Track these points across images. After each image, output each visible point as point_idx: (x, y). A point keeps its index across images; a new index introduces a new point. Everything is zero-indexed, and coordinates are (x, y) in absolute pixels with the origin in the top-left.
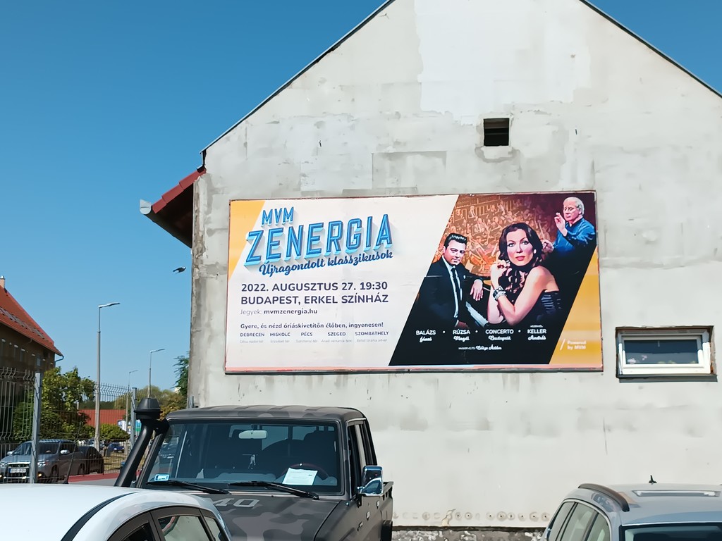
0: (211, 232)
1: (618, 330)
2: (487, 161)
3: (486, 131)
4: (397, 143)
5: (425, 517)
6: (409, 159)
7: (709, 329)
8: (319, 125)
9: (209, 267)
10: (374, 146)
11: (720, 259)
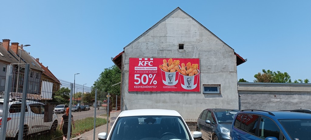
0: (125, 64)
1: (203, 85)
2: (179, 52)
3: (179, 46)
4: (162, 48)
6: (165, 51)
7: (220, 85)
8: (147, 44)
9: (125, 71)
10: (158, 48)
11: (223, 72)
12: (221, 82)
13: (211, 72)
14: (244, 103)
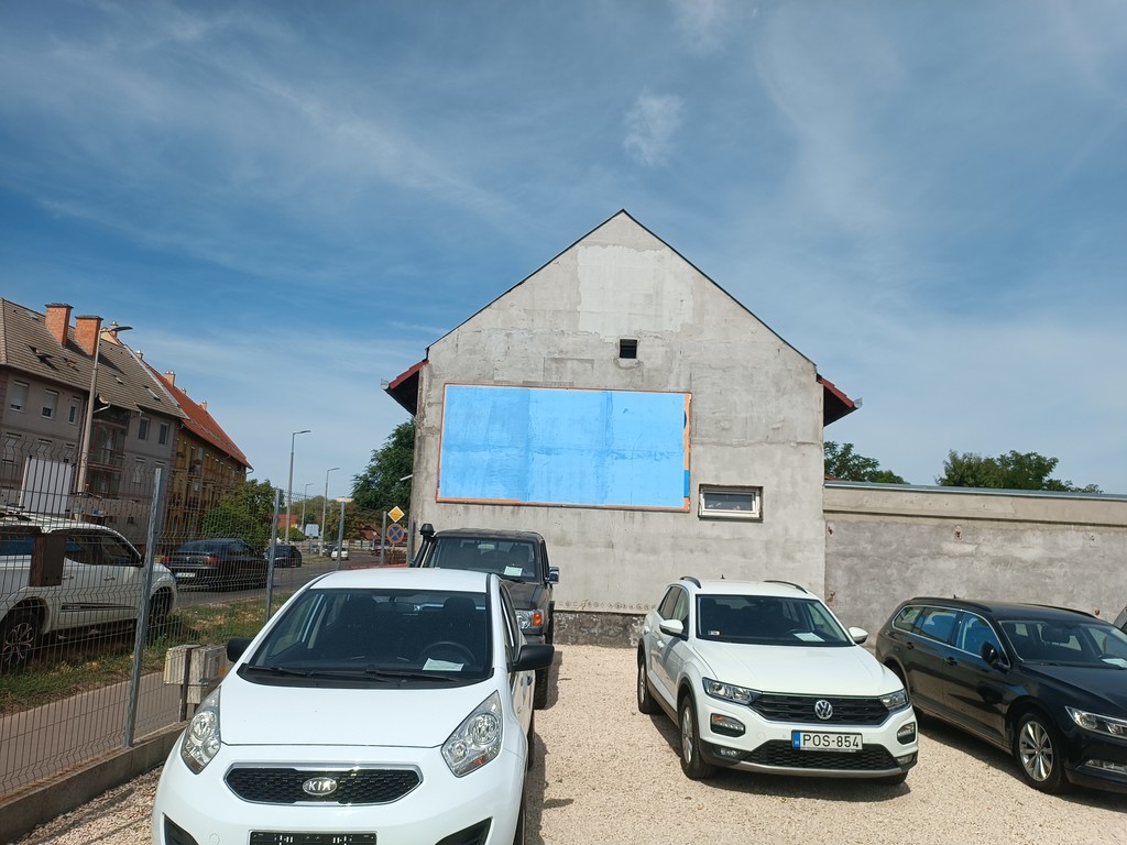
0: (430, 405)
1: (700, 485)
2: (621, 368)
3: (621, 346)
4: (561, 351)
5: (568, 604)
6: (569, 364)
7: (761, 489)
9: (428, 428)
10: (546, 353)
11: (771, 443)
12: (766, 478)
13: (728, 442)
14: (845, 556)
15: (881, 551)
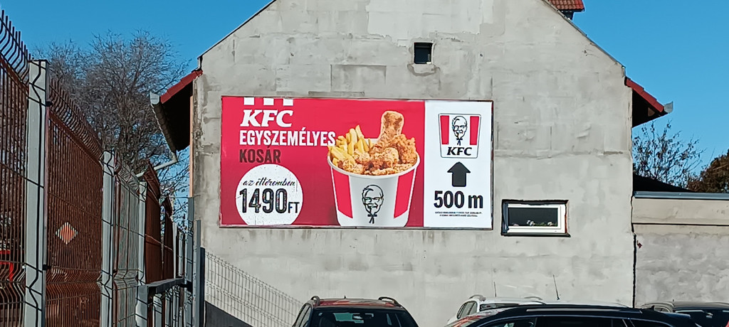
0: (206, 120)
1: (504, 201)
2: (417, 75)
3: (415, 51)
4: (350, 58)
8: (290, 40)
9: (205, 147)
10: (333, 59)
11: (577, 153)
12: (572, 191)
13: (532, 154)
14: (654, 270)
15: (692, 263)
